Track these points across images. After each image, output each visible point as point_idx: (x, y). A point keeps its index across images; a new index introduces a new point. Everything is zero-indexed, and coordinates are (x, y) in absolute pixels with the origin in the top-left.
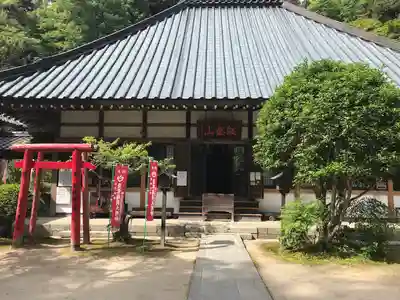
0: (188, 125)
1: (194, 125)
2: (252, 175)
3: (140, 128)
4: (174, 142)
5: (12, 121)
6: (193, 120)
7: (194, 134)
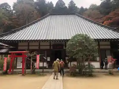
0: (50, 46)
1: (52, 46)
2: (66, 58)
3: (38, 47)
4: (47, 50)
5: (6, 45)
6: (52, 45)
7: (52, 48)
